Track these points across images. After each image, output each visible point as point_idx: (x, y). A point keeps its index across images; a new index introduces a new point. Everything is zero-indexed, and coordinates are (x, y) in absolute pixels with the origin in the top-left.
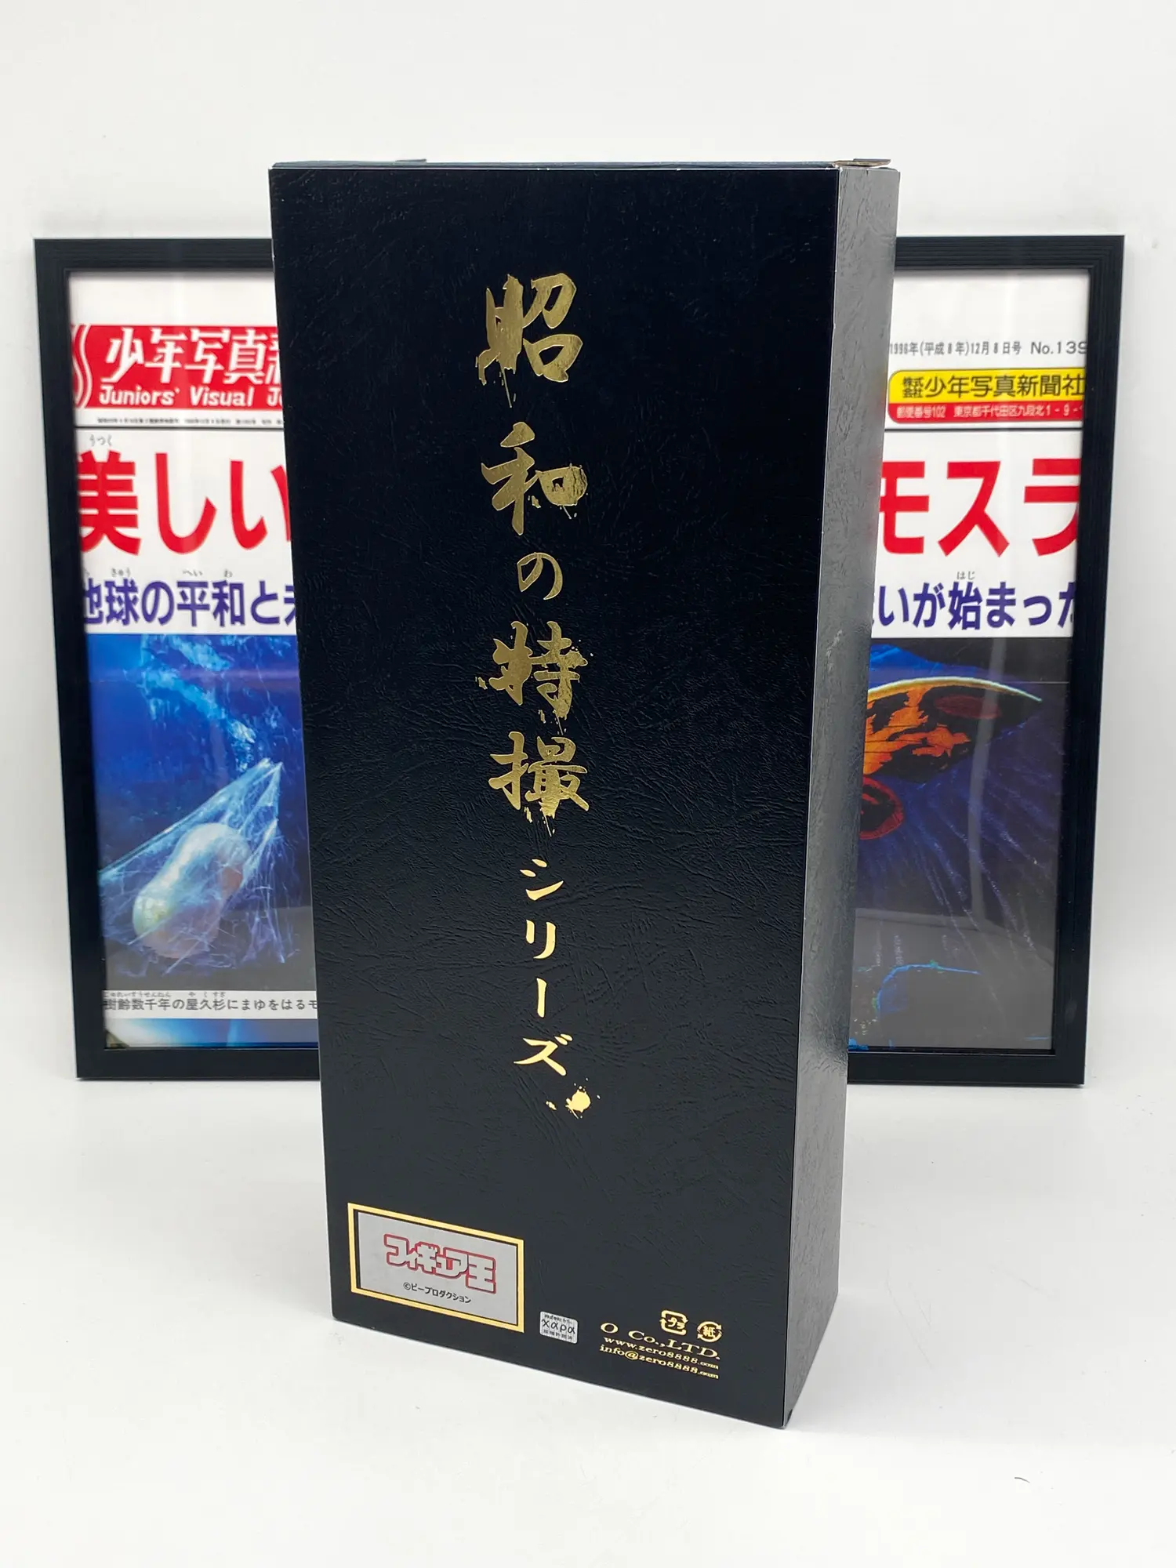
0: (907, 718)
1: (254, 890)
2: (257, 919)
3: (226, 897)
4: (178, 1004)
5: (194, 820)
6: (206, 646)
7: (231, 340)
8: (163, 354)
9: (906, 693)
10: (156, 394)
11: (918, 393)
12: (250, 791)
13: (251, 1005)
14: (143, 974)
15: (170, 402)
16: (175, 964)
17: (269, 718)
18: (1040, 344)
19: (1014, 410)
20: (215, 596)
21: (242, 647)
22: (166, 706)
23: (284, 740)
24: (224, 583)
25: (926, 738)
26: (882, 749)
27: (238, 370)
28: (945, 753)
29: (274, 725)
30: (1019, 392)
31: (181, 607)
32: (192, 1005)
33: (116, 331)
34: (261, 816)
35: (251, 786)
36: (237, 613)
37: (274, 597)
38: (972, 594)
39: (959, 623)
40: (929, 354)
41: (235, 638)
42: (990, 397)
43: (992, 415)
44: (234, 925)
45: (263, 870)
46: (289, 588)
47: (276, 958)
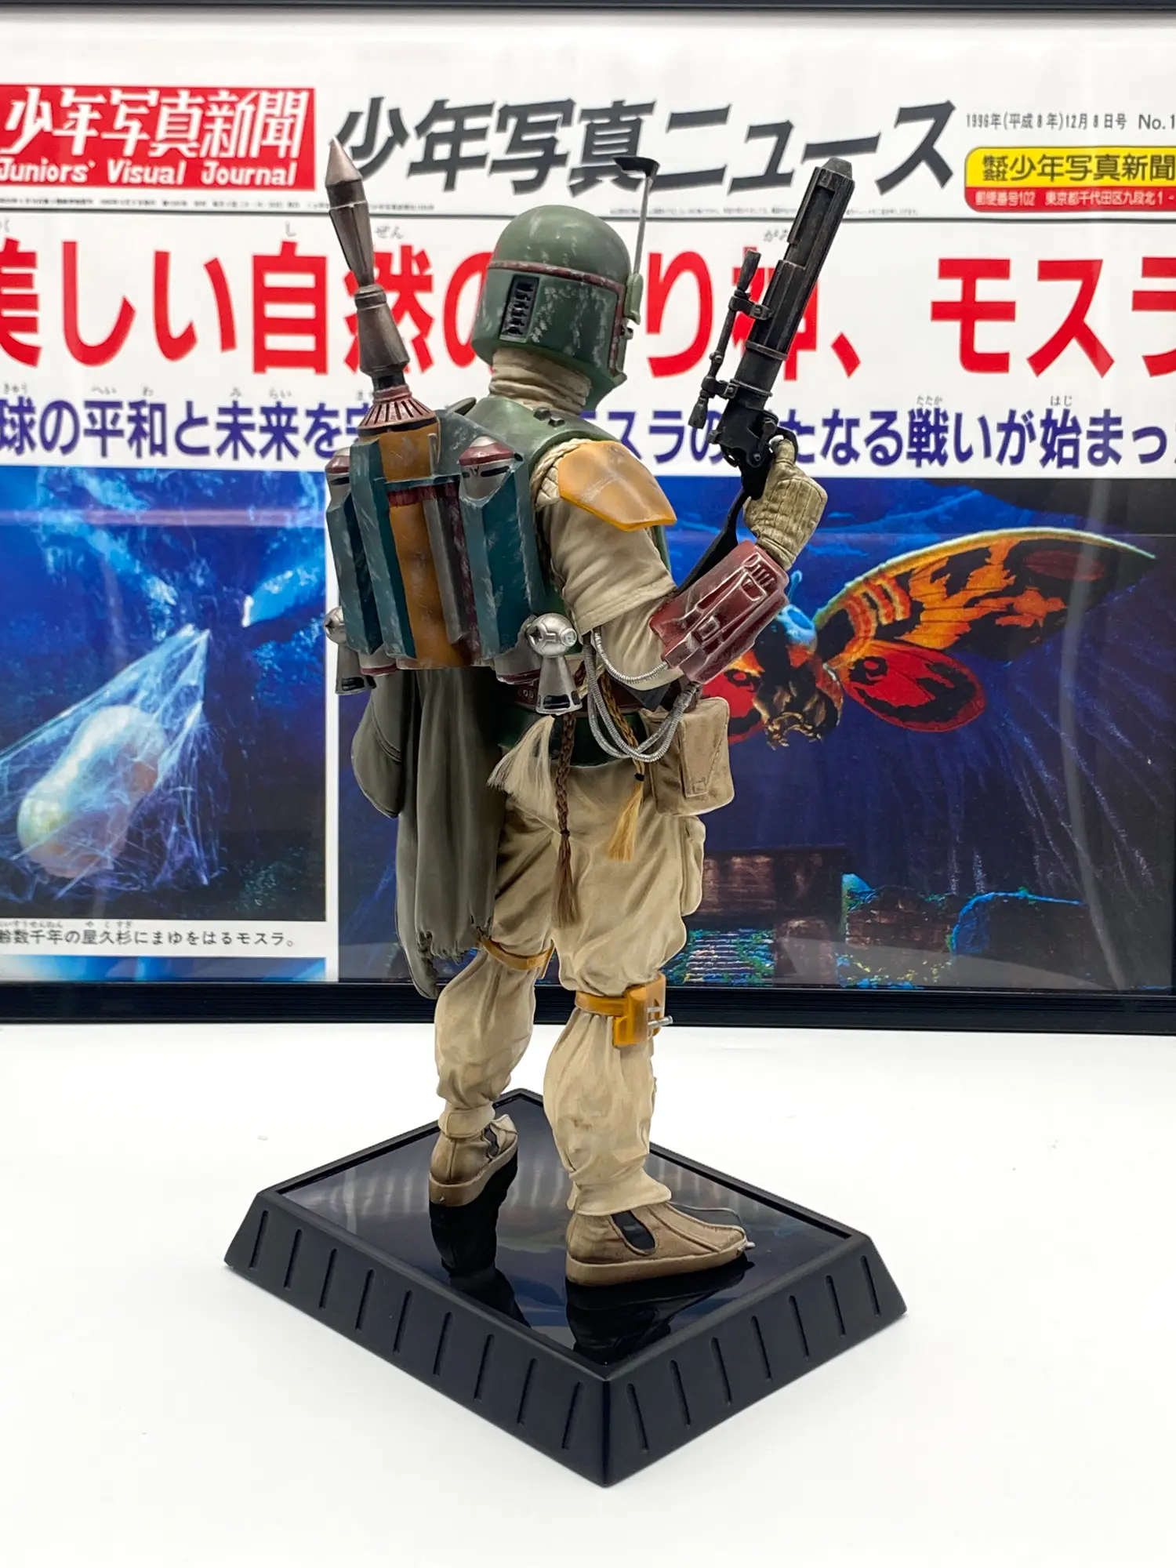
0: (988, 579)
1: (171, 791)
2: (174, 829)
3: (138, 800)
4: (72, 937)
5: (98, 701)
6: (118, 483)
7: (159, 104)
8: (76, 120)
9: (987, 548)
10: (66, 169)
11: (1001, 175)
12: (169, 666)
13: (164, 939)
14: (30, 897)
15: (83, 178)
16: (70, 886)
17: (194, 573)
18: (1149, 116)
19: (1118, 197)
20: (131, 419)
21: (163, 483)
22: (66, 557)
23: (212, 601)
24: (142, 403)
25: (1012, 604)
26: (960, 618)
27: (167, 140)
28: (1036, 621)
29: (200, 582)
30: (1124, 175)
31: (90, 432)
32: (90, 937)
33: (19, 92)
34: (182, 697)
35: (170, 660)
36: (158, 440)
37: (203, 421)
38: (1069, 424)
39: (1053, 458)
40: (1015, 127)
41: (155, 472)
42: (1090, 181)
43: (1092, 202)
44: (145, 837)
45: (183, 766)
46: (223, 411)
47: (199, 880)
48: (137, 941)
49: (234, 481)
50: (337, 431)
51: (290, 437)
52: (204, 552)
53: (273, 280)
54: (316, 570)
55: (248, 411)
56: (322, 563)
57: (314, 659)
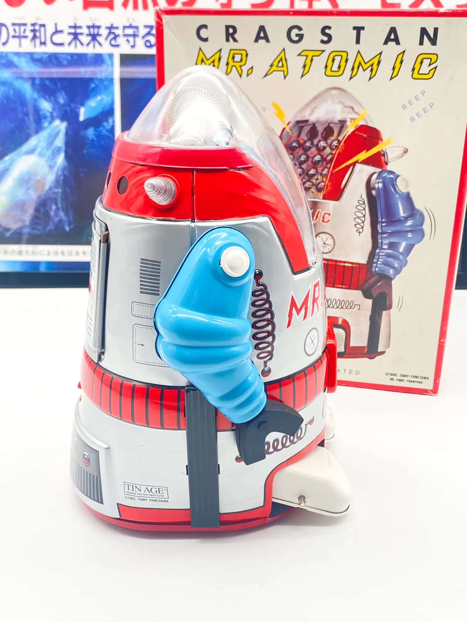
1: (52, 192)
2: (54, 207)
3: (38, 195)
4: (13, 253)
5: (20, 153)
6: (26, 58)
12: (49, 138)
13: (52, 254)
16: (11, 232)
17: (60, 98)
20: (32, 31)
21: (46, 59)
22: (6, 91)
23: (67, 110)
24: (36, 24)
29: (62, 101)
31: (14, 37)
32: (20, 253)
34: (55, 152)
35: (50, 135)
36: (43, 40)
37: (61, 31)
41: (42, 54)
44: (42, 211)
45: (57, 181)
46: (70, 27)
47: (64, 228)
48: (41, 254)
49: (75, 57)
50: (118, 35)
51: (99, 38)
52: (63, 88)
54: (110, 96)
55: (80, 27)
56: (113, 93)
57: (110, 135)
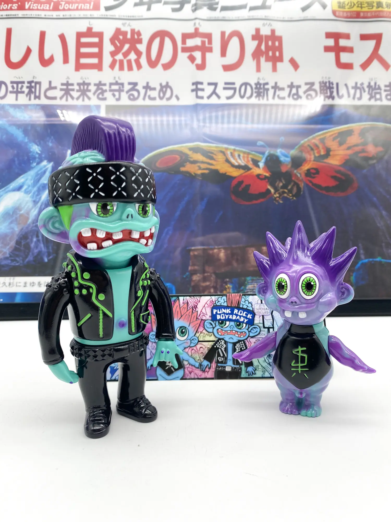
0: (354, 140)
1: (34, 225)
2: (35, 239)
3: (20, 228)
5: (7, 190)
6: (21, 109)
10: (10, 5)
13: (28, 285)
15: (16, 8)
17: (48, 142)
20: (27, 87)
24: (32, 82)
25: (364, 149)
26: (345, 154)
28: (374, 155)
29: (50, 144)
31: (11, 92)
34: (41, 188)
35: (37, 174)
36: (37, 95)
37: (55, 88)
38: (377, 87)
39: (373, 99)
41: (35, 106)
44: (23, 243)
46: (62, 84)
47: (43, 260)
48: (17, 286)
50: (106, 91)
51: (88, 93)
52: (53, 134)
53: (83, 40)
55: (72, 85)
